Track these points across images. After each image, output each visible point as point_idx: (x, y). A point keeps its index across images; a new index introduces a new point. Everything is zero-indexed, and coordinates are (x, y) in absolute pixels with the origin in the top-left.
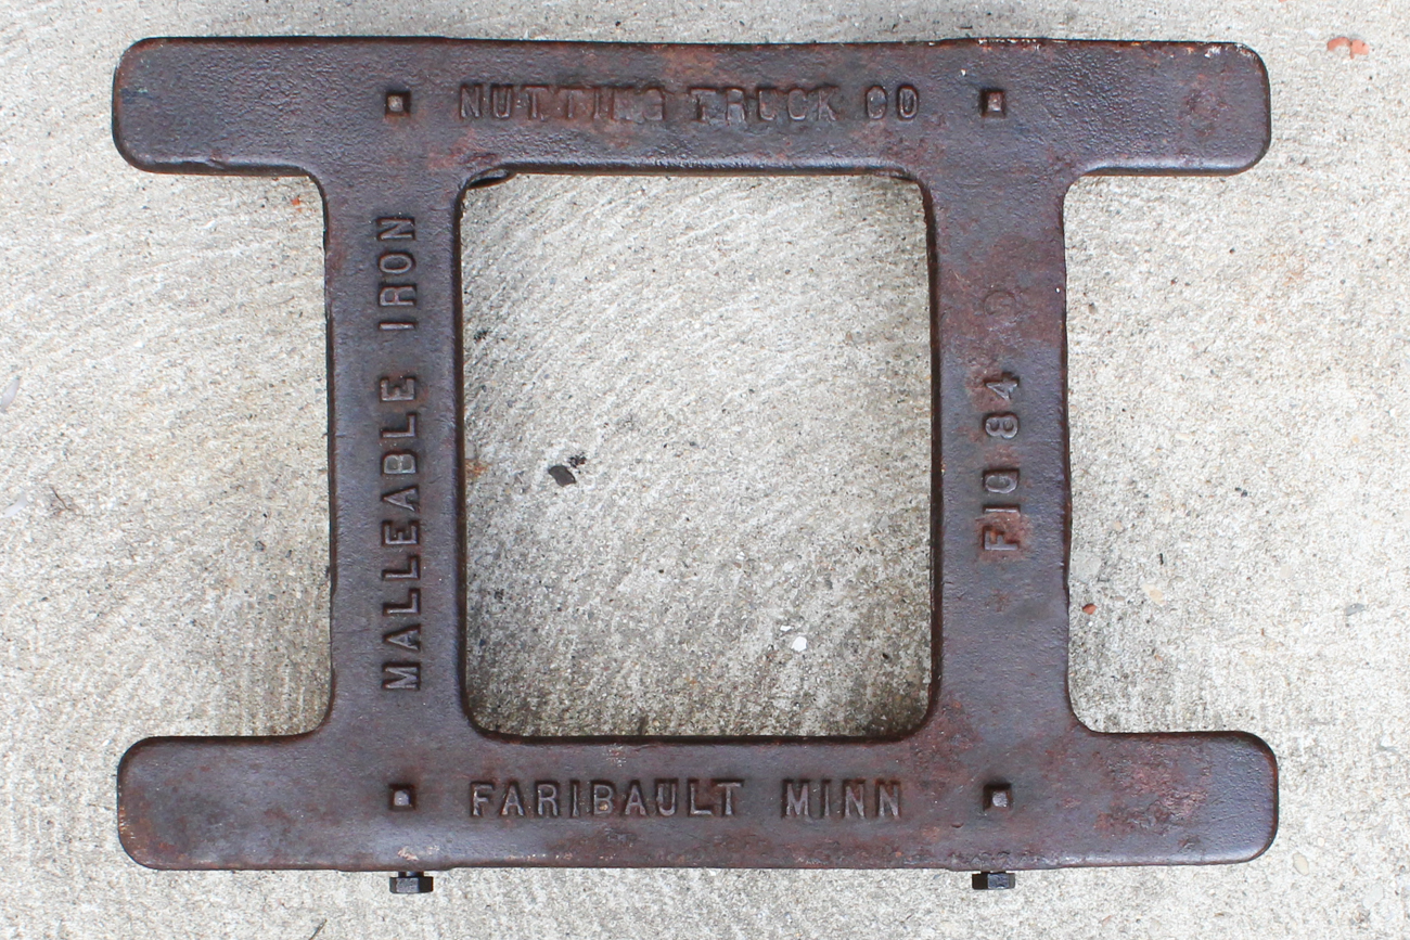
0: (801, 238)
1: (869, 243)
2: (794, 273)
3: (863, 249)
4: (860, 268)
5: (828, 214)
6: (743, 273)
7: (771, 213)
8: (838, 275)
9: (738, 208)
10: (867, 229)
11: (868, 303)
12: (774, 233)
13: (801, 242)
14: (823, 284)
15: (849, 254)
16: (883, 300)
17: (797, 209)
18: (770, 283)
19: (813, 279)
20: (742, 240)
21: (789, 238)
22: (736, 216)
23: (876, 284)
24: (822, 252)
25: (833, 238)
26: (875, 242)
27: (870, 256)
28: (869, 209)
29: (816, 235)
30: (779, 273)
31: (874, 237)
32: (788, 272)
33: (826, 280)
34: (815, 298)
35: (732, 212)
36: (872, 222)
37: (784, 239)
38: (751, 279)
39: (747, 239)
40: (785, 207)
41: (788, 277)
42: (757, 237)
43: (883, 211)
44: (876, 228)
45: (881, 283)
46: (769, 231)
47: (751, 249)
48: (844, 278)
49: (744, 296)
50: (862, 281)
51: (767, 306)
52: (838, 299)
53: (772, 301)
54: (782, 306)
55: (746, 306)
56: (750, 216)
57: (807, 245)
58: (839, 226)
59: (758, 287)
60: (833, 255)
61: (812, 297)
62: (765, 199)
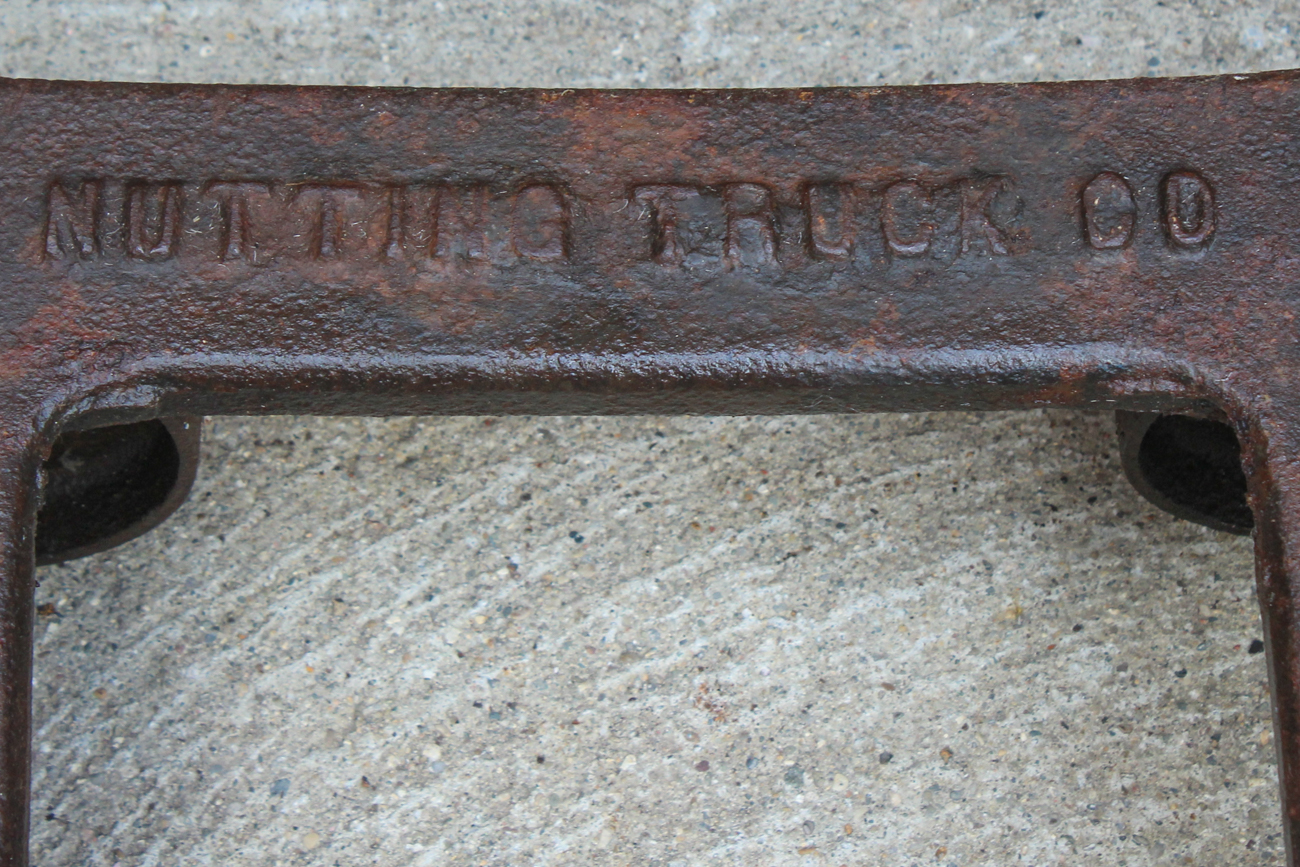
0: (916, 674)
1: (1092, 686)
2: (902, 760)
3: (1077, 700)
4: (1072, 746)
5: (984, 616)
6: (772, 763)
7: (839, 616)
8: (1017, 765)
9: (753, 605)
10: (1085, 651)
11: (1097, 832)
12: (849, 663)
13: (919, 685)
14: (980, 787)
15: (1044, 713)
16: (1137, 824)
17: (906, 604)
18: (840, 784)
19: (952, 775)
20: (767, 682)
21: (886, 676)
22: (750, 623)
23: (1115, 783)
24: (974, 708)
25: (999, 674)
26: (1110, 683)
27: (1096, 716)
28: (1088, 604)
29: (956, 668)
30: (863, 761)
31: (1105, 670)
32: (886, 758)
33: (987, 775)
34: (960, 819)
35: (738, 616)
36: (1097, 633)
37: (875, 677)
38: (793, 777)
39: (778, 679)
40: (872, 601)
41: (887, 770)
42: (805, 672)
43: (1123, 608)
44: (1109, 646)
45: (1128, 782)
46: (835, 658)
47: (791, 702)
48: (1031, 770)
49: (775, 819)
50: (1080, 776)
51: (835, 842)
52: (1017, 821)
53: (849, 830)
54: (874, 841)
55: (779, 842)
56: (784, 624)
57: (933, 690)
58: (1013, 644)
59: (812, 796)
60: (1001, 715)
61: (950, 820)
62: (823, 584)
